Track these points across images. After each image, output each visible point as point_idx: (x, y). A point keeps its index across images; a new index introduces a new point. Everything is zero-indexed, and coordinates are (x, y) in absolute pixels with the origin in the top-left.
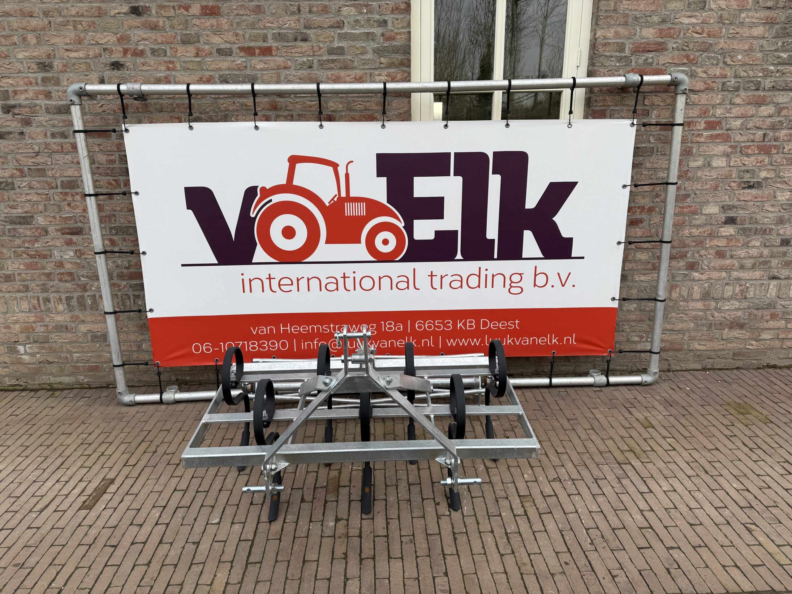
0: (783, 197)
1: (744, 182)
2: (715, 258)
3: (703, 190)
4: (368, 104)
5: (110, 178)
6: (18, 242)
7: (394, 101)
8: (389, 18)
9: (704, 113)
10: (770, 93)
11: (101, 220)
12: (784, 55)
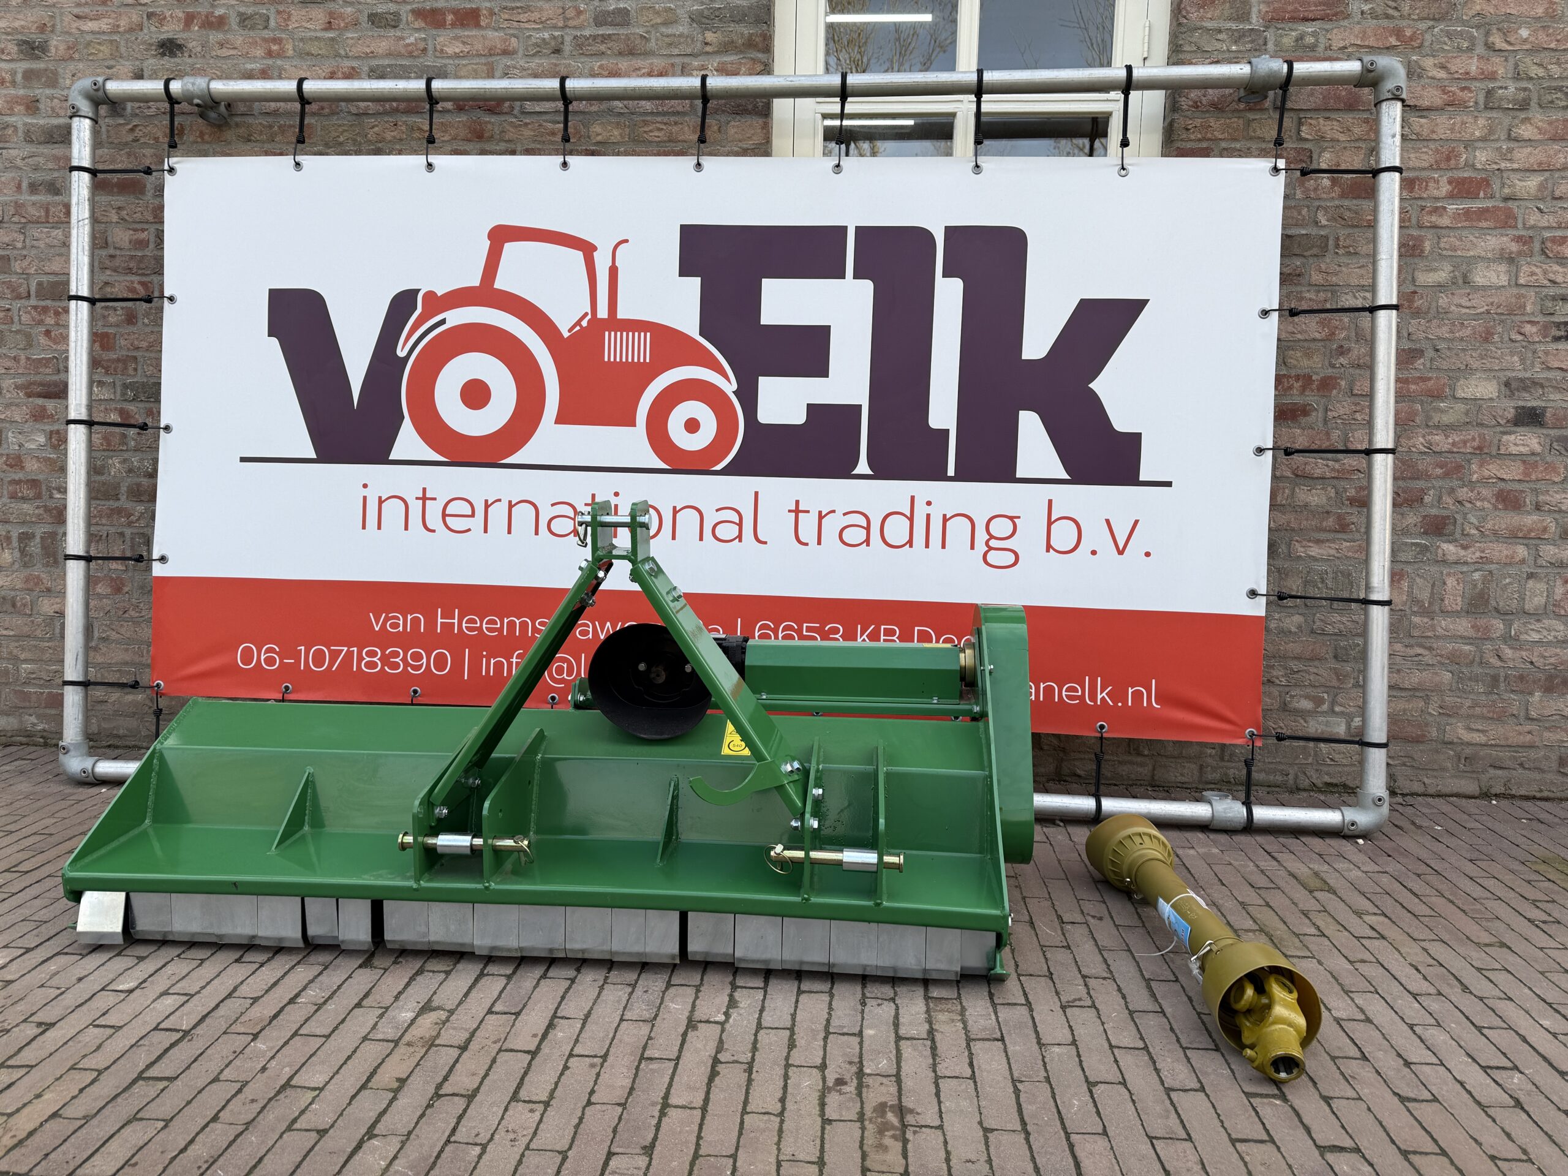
1: (1558, 325)
2: (1496, 508)
3: (1452, 340)
4: (675, 129)
7: (733, 123)
9: (1446, 159)
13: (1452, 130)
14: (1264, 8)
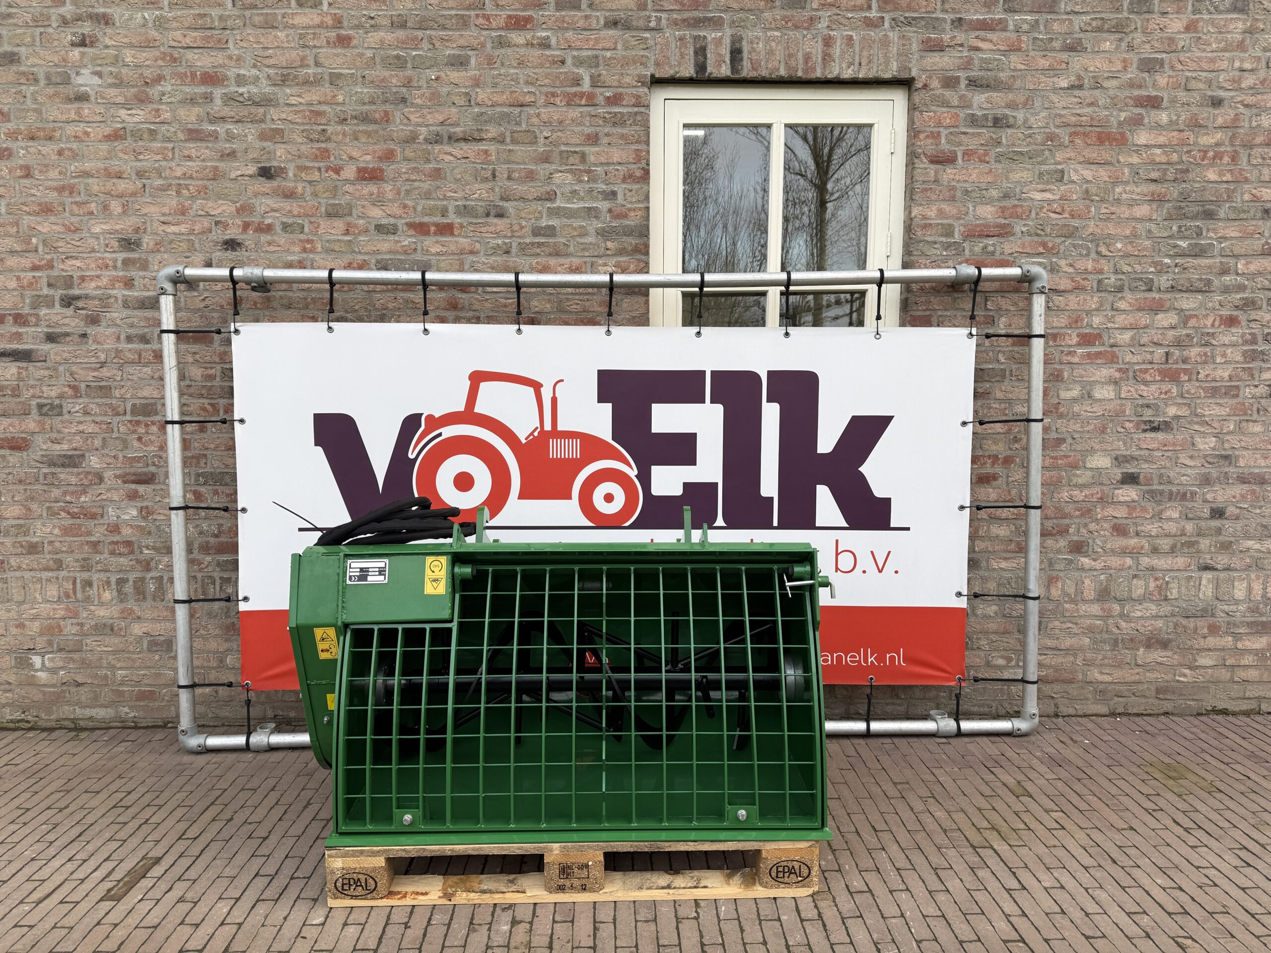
0: (1207, 444)
1: (1145, 422)
2: (1112, 535)
3: (1082, 432)
4: (587, 304)
5: (206, 401)
6: (56, 493)
7: (625, 300)
8: (620, 188)
9: (1075, 322)
10: (1169, 296)
11: (185, 462)
12: (1184, 244)
13: (1078, 304)
14: (962, 229)
